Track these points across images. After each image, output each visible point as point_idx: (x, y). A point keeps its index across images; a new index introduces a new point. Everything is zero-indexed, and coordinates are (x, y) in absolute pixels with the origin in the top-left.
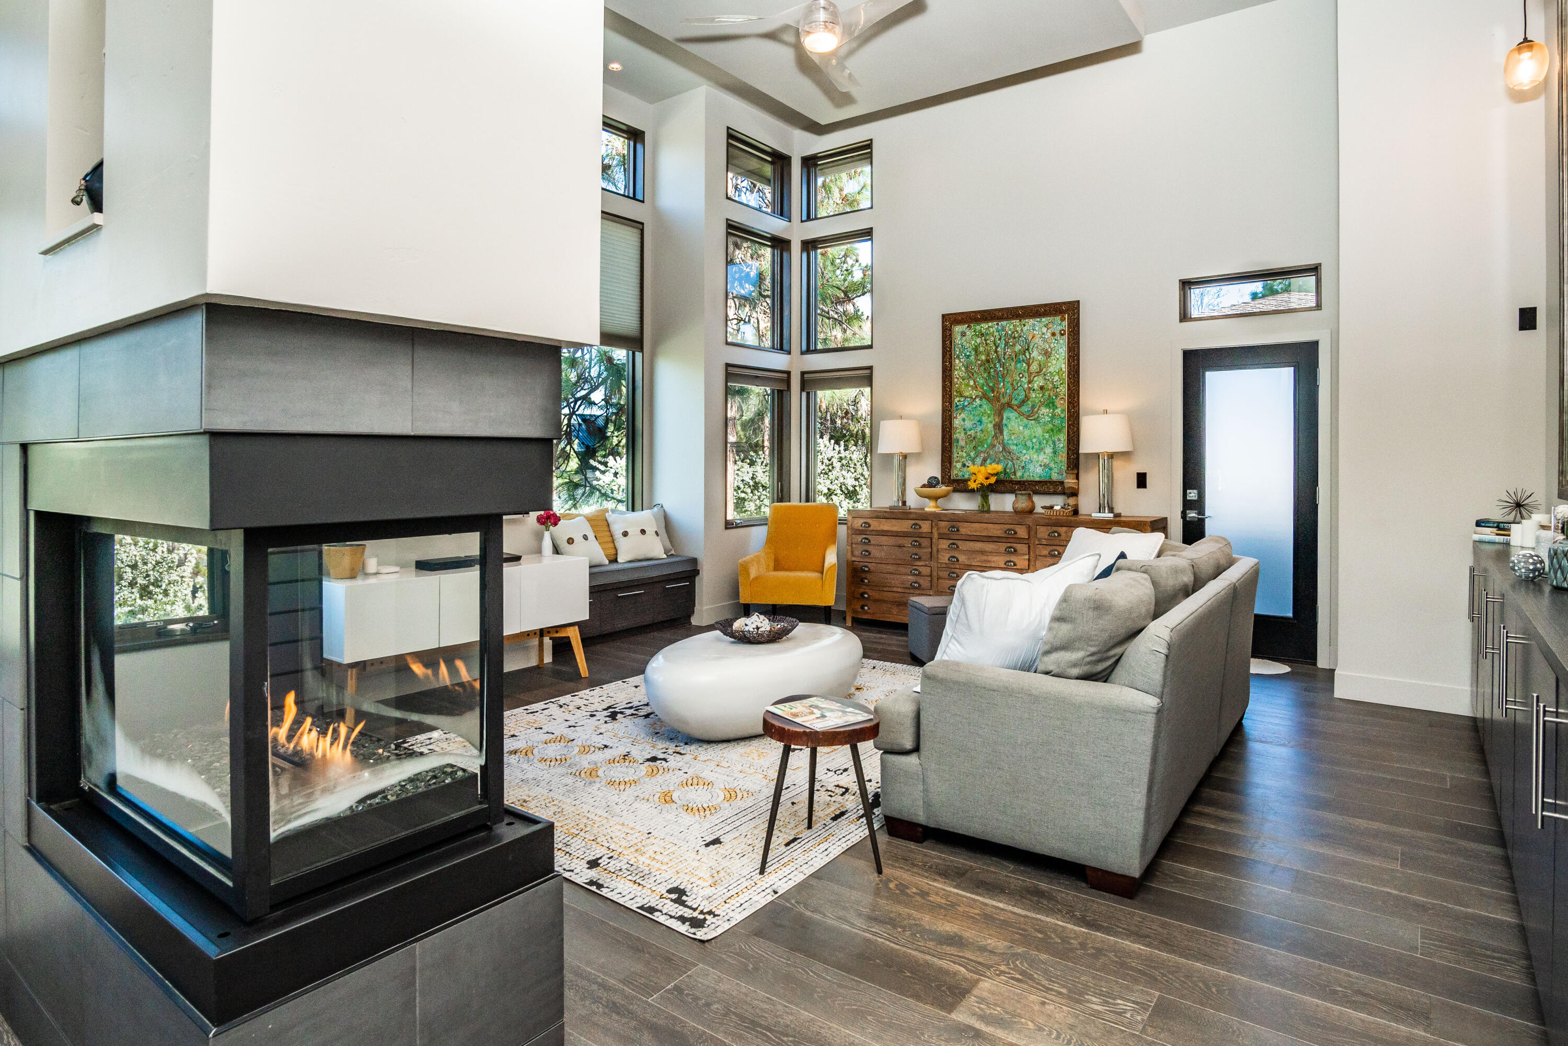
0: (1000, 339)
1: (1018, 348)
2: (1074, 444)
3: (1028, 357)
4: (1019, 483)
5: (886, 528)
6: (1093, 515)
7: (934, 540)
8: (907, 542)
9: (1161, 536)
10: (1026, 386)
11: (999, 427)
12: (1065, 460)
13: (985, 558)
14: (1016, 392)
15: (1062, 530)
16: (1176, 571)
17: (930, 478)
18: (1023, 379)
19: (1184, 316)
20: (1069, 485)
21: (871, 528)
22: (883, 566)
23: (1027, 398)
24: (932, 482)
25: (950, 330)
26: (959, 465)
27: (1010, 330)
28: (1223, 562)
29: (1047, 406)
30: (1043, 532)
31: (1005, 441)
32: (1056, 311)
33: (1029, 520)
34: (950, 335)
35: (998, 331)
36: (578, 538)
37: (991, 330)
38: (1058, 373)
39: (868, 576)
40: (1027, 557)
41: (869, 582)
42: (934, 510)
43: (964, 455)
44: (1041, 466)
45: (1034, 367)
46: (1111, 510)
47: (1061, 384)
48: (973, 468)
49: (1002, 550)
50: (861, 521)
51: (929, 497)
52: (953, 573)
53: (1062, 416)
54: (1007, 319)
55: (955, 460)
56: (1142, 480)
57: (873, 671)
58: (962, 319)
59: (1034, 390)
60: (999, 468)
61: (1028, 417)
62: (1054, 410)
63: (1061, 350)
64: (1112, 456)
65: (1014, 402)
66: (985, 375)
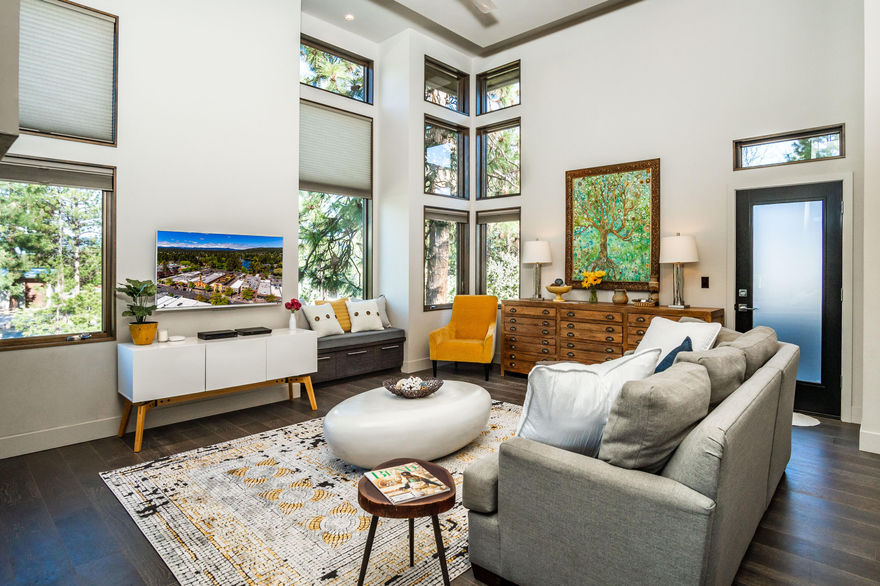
0: (605, 187)
1: (617, 192)
2: (656, 257)
3: (624, 198)
4: (617, 283)
5: (526, 313)
6: (669, 306)
7: (558, 322)
8: (540, 322)
9: (719, 325)
10: (623, 218)
11: (604, 246)
12: (649, 268)
13: (592, 334)
14: (615, 222)
15: (647, 317)
16: (731, 361)
17: (557, 280)
18: (621, 213)
19: (737, 166)
20: (652, 285)
21: (516, 313)
22: (525, 338)
23: (623, 226)
24: (558, 283)
25: (571, 182)
26: (577, 271)
27: (612, 180)
28: (770, 349)
29: (637, 231)
30: (632, 318)
31: (609, 255)
32: (644, 166)
33: (623, 309)
34: (571, 185)
35: (603, 181)
36: (323, 317)
37: (599, 180)
38: (645, 209)
39: (514, 343)
40: (621, 335)
41: (515, 348)
42: (559, 301)
43: (581, 264)
44: (633, 272)
45: (628, 205)
46: (682, 303)
47: (647, 216)
48: (585, 273)
49: (604, 329)
50: (511, 307)
51: (556, 293)
52: (571, 344)
53: (648, 238)
54: (610, 173)
55: (574, 268)
56: (705, 283)
57: (508, 413)
58: (579, 174)
59: (628, 220)
60: (603, 273)
61: (624, 239)
62: (642, 234)
63: (647, 193)
64: (683, 265)
65: (614, 229)
66: (595, 211)
